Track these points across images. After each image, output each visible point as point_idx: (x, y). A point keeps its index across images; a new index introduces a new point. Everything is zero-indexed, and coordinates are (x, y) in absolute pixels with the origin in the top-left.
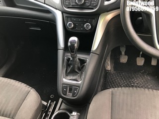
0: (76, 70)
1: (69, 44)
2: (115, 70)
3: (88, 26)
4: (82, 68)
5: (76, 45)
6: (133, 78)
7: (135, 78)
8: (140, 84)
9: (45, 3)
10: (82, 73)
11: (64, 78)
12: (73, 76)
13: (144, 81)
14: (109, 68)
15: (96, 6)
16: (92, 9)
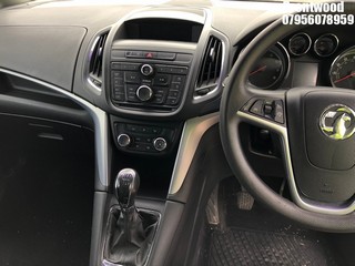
0: (133, 241)
1: (117, 184)
2: (228, 225)
3: (160, 143)
4: (148, 233)
5: (131, 186)
6: (268, 243)
7: (272, 244)
8: (285, 259)
9: (72, 92)
10: (146, 247)
11: (105, 258)
12: (126, 254)
13: (292, 252)
14: (215, 220)
15: (178, 104)
16: (170, 110)
